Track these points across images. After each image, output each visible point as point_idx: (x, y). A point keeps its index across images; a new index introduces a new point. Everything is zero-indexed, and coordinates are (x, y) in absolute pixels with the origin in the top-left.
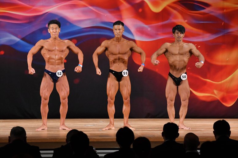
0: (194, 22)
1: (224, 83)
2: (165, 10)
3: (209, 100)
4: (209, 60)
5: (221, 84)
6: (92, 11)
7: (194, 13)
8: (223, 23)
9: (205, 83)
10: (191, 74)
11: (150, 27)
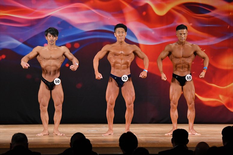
0: (199, 25)
1: (229, 87)
2: (169, 13)
3: (214, 105)
4: (214, 64)
5: (227, 89)
6: (95, 15)
7: (199, 16)
8: (229, 26)
9: (211, 87)
10: (196, 78)
11: (155, 31)
